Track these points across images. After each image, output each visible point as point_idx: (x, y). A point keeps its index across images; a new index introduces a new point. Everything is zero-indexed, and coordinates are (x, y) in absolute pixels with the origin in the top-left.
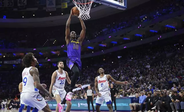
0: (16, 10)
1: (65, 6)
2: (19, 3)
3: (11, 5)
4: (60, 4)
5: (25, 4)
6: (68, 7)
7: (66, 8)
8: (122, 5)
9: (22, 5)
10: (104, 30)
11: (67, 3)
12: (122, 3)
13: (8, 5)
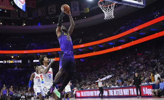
0: (47, 17)
1: (87, 11)
2: (50, 12)
3: (43, 14)
4: (83, 10)
5: (54, 12)
6: (90, 11)
7: (88, 13)
8: (142, 3)
9: (52, 13)
10: (121, 28)
11: (88, 8)
12: (141, 2)
13: (41, 15)
